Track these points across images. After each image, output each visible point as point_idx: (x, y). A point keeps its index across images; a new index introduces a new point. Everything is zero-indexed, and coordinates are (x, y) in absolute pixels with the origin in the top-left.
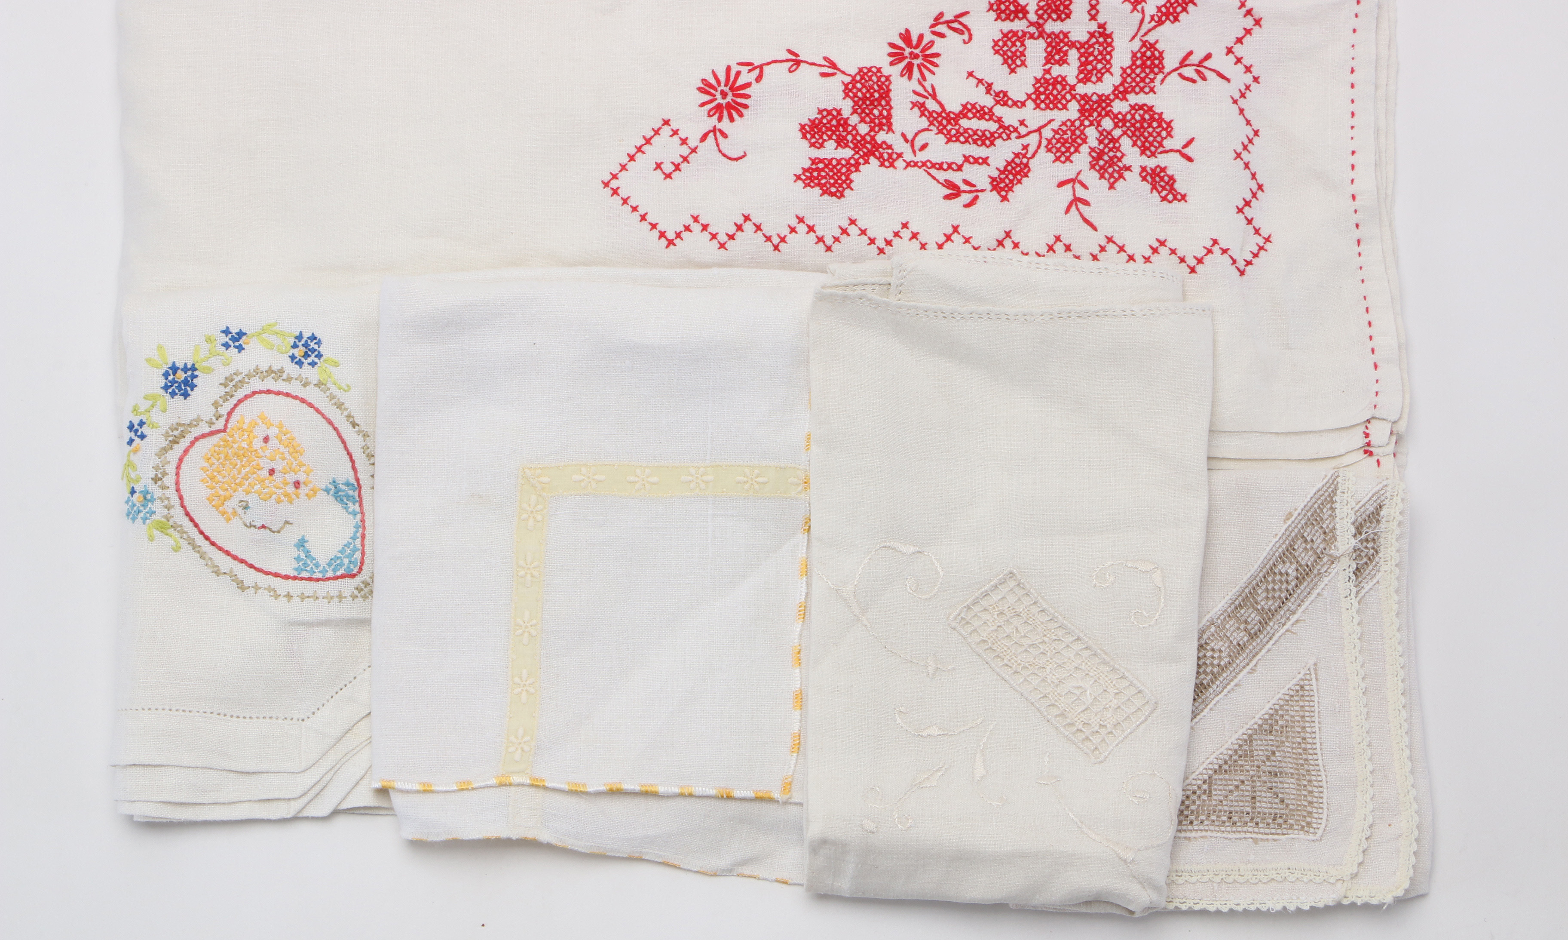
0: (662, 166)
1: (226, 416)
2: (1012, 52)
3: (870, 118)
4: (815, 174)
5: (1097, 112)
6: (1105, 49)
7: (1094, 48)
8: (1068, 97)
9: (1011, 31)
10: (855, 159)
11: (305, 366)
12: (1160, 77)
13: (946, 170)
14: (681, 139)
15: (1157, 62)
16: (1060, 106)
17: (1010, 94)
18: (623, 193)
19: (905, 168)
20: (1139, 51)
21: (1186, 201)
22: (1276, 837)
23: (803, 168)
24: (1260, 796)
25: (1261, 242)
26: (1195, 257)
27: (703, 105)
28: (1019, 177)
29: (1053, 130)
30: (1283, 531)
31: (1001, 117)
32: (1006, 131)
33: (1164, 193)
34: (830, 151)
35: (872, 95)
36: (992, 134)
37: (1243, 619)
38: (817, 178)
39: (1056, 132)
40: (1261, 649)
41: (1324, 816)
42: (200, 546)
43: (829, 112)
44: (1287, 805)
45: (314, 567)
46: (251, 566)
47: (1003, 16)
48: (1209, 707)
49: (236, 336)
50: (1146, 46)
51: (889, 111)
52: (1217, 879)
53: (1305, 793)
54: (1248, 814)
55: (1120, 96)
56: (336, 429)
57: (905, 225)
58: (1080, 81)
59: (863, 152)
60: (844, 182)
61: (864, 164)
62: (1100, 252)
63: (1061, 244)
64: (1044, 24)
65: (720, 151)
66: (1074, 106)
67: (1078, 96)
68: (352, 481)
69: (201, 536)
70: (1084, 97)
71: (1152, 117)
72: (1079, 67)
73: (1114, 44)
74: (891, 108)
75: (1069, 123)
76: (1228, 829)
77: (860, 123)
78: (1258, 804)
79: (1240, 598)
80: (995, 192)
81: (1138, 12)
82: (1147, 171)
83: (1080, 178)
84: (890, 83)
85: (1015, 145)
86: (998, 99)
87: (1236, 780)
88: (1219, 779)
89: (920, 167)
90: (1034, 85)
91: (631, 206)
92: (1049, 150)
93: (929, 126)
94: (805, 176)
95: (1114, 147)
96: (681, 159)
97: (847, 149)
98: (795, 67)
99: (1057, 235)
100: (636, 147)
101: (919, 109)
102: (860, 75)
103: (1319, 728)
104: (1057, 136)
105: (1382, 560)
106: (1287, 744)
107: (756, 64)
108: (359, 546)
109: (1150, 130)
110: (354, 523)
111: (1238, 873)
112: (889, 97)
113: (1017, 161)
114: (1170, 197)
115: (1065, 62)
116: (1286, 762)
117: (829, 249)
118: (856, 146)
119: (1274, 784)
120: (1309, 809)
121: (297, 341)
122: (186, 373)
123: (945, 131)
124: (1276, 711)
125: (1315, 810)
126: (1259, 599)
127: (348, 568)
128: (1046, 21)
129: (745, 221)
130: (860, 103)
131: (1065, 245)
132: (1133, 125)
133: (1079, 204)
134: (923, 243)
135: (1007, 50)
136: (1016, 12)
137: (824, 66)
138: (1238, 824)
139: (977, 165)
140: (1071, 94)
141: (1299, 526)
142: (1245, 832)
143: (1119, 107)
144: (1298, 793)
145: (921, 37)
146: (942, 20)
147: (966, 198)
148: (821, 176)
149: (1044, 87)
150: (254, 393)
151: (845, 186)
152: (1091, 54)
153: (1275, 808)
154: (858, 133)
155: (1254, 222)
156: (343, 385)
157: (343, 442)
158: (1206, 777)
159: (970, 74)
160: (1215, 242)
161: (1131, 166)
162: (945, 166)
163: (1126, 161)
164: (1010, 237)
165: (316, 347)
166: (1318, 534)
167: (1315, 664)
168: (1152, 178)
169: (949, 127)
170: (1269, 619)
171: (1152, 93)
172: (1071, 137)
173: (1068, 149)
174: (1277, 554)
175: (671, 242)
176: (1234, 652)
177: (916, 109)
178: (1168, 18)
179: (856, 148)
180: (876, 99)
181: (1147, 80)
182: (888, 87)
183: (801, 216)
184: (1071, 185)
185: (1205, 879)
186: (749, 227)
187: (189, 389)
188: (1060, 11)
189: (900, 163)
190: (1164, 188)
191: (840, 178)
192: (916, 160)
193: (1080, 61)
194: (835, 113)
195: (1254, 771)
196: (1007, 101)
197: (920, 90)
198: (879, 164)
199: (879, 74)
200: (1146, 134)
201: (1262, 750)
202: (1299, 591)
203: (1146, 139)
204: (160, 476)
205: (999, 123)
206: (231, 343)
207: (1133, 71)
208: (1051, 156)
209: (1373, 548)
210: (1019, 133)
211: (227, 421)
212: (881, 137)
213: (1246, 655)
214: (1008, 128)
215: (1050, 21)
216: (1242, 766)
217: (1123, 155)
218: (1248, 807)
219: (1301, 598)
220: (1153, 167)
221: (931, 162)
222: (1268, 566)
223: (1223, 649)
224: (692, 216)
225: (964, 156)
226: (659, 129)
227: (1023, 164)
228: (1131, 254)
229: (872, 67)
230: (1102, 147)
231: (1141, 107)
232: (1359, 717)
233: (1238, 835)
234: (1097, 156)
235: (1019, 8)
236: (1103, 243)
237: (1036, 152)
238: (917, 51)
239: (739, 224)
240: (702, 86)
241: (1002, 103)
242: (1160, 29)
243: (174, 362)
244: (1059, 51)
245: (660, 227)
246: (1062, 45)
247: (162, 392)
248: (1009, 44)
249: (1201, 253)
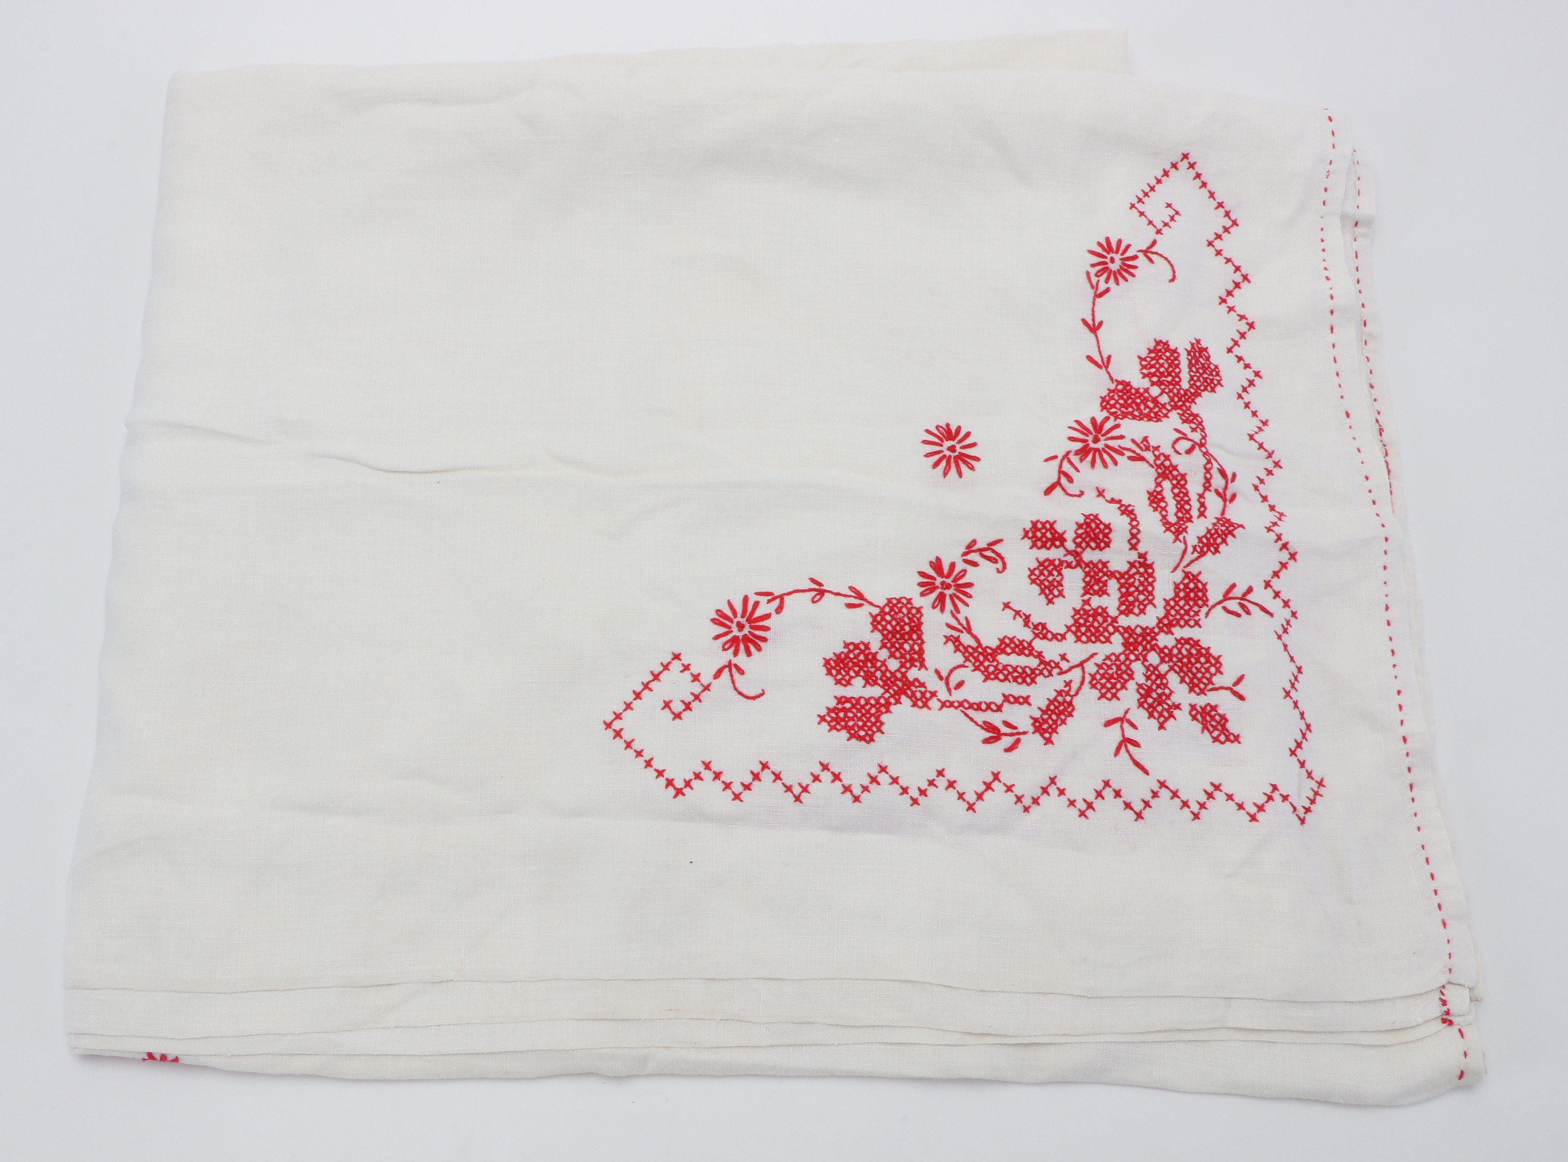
0: (671, 705)
2: (1048, 581)
3: (901, 653)
4: (842, 715)
5: (1142, 645)
6: (1146, 579)
7: (1135, 579)
8: (1111, 629)
9: (1047, 560)
10: (885, 699)
12: (1205, 610)
13: (984, 711)
14: (692, 675)
15: (1200, 594)
16: (1102, 638)
17: (1049, 627)
18: (627, 735)
19: (941, 709)
20: (1182, 582)
21: (1240, 743)
23: (828, 708)
25: (1315, 786)
26: (1255, 804)
27: (717, 637)
28: (1063, 717)
29: (1097, 664)
31: (1042, 652)
32: (1048, 667)
33: (1216, 734)
34: (858, 689)
35: (902, 628)
36: (1033, 671)
38: (843, 720)
39: (1100, 666)
43: (856, 646)
47: (1039, 544)
50: (1189, 578)
51: (920, 646)
55: (1165, 629)
57: (940, 773)
58: (1122, 613)
59: (894, 690)
60: (874, 724)
61: (895, 704)
62: (1153, 797)
63: (1111, 789)
64: (1082, 552)
65: (736, 689)
66: (1117, 639)
67: (1120, 629)
70: (1127, 629)
71: (1199, 652)
72: (1120, 599)
73: (1155, 575)
74: (923, 642)
75: (1113, 658)
77: (889, 658)
80: (1037, 735)
81: (1181, 542)
82: (1197, 710)
83: (1128, 716)
84: (922, 615)
85: (1057, 682)
86: (1037, 632)
89: (956, 708)
90: (1073, 617)
91: (635, 751)
92: (1093, 686)
93: (964, 662)
94: (830, 717)
95: (1162, 683)
96: (692, 698)
97: (876, 687)
98: (818, 597)
99: (1106, 779)
100: (643, 683)
101: (954, 643)
102: (890, 607)
104: (1102, 671)
107: (776, 594)
109: (1198, 665)
112: (920, 630)
113: (1060, 699)
114: (1222, 738)
115: (1105, 592)
117: (857, 799)
118: (885, 684)
123: (982, 668)
128: (1084, 549)
129: (763, 769)
130: (890, 636)
131: (1114, 790)
132: (1180, 660)
133: (1128, 745)
134: (961, 792)
135: (1044, 580)
136: (1053, 540)
137: (850, 596)
139: (1017, 705)
140: (1114, 627)
143: (1165, 640)
145: (953, 566)
146: (974, 548)
147: (1007, 741)
148: (849, 717)
149: (1084, 619)
151: (874, 729)
152: (1132, 585)
154: (887, 670)
155: (1306, 765)
159: (1007, 606)
160: (1275, 788)
161: (1180, 704)
162: (984, 707)
163: (1175, 699)
164: (1055, 784)
168: (1202, 717)
169: (986, 664)
171: (1197, 627)
172: (1116, 672)
173: (1114, 686)
175: (679, 792)
177: (950, 644)
178: (1209, 550)
179: (886, 686)
180: (907, 633)
181: (1192, 613)
182: (919, 619)
183: (825, 762)
184: (1119, 724)
186: (766, 776)
188: (1099, 539)
189: (934, 703)
190: (1215, 728)
191: (869, 720)
192: (951, 699)
193: (1120, 592)
194: (862, 647)
196: (1046, 633)
197: (954, 623)
198: (911, 703)
199: (909, 606)
200: (1194, 670)
203: (1194, 675)
205: (1040, 659)
207: (1177, 603)
208: (1096, 693)
210: (1060, 669)
212: (913, 673)
214: (1049, 664)
215: (1088, 549)
217: (1172, 692)
220: (1203, 706)
221: (968, 702)
224: (703, 762)
225: (1004, 695)
226: (669, 663)
227: (1067, 702)
228: (1185, 800)
229: (901, 598)
230: (1149, 683)
231: (1187, 641)
234: (1145, 693)
235: (1057, 535)
236: (1156, 789)
237: (1080, 688)
238: (949, 581)
239: (755, 772)
240: (717, 617)
241: (1041, 636)
242: (1202, 560)
244: (1098, 581)
245: (667, 775)
246: (1101, 574)
248: (1046, 573)
249: (1261, 800)
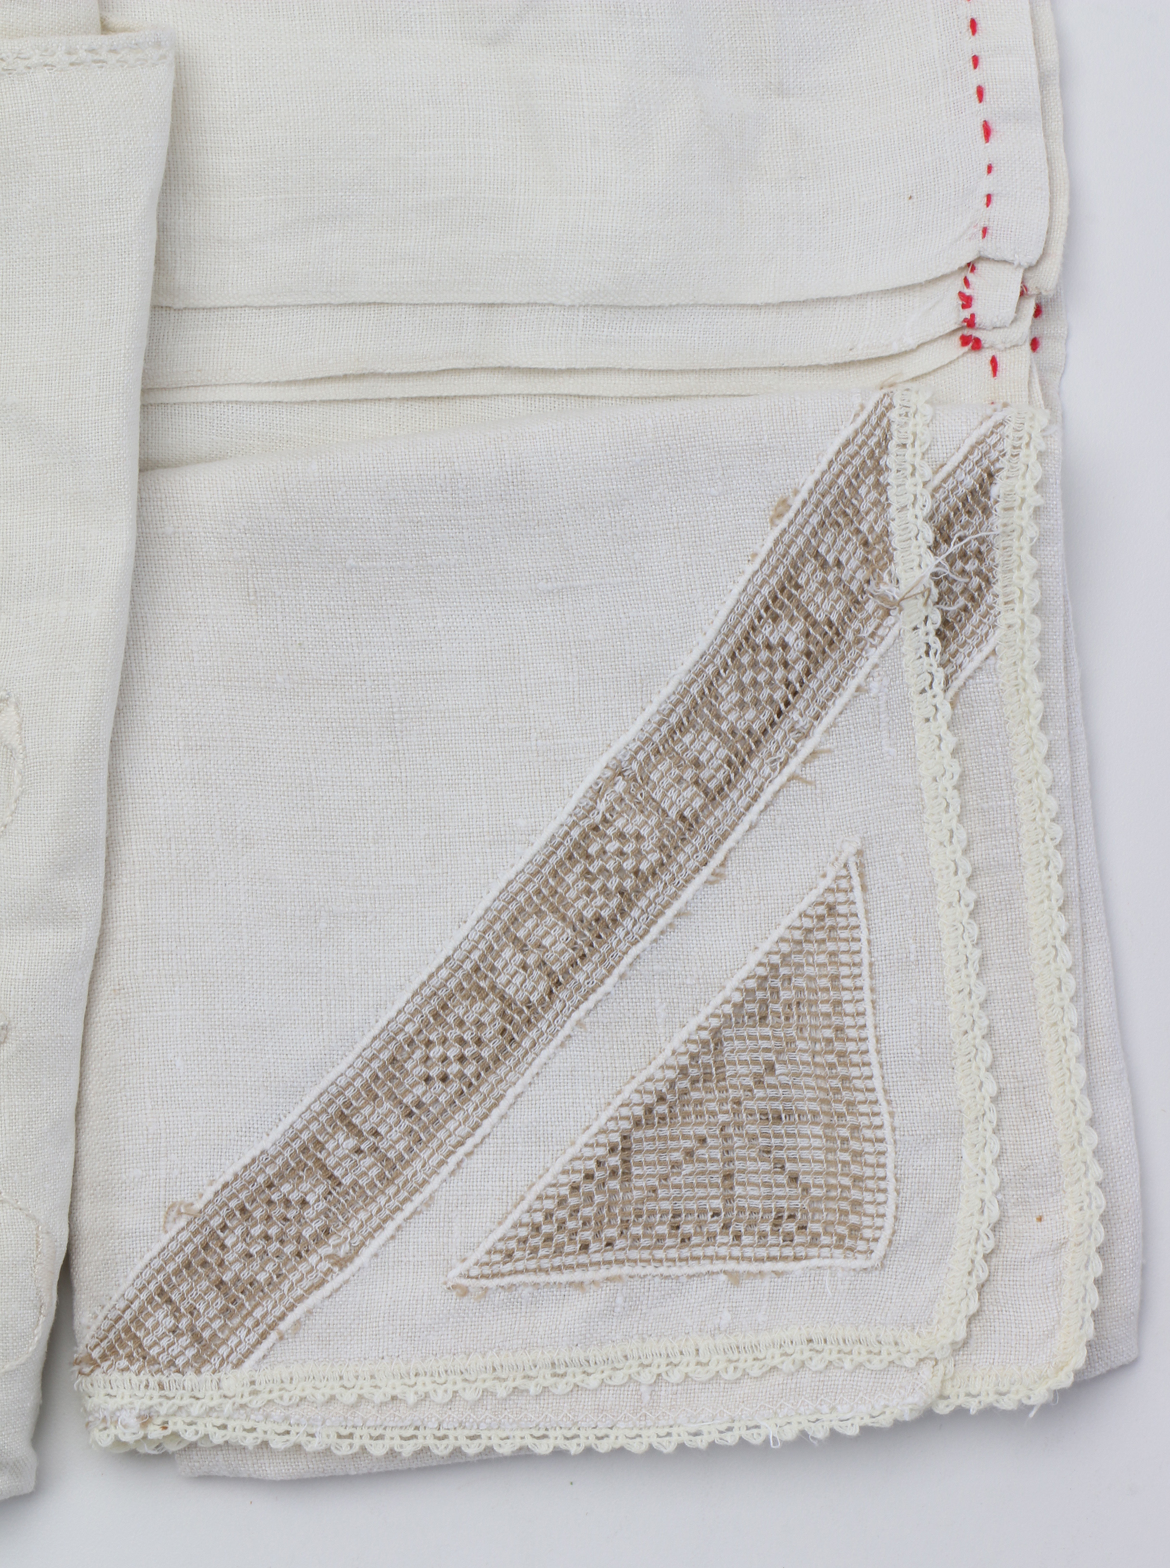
22: (780, 1266)
24: (743, 1171)
30: (769, 544)
37: (689, 756)
40: (733, 826)
41: (889, 1210)
44: (806, 1189)
48: (617, 972)
52: (647, 1377)
53: (846, 1157)
54: (716, 1214)
76: (673, 1253)
78: (738, 1190)
79: (680, 710)
87: (686, 1137)
88: (648, 1139)
103: (873, 1002)
105: (1001, 600)
106: (801, 1044)
111: (693, 1360)
116: (800, 1088)
119: (774, 1142)
120: (855, 1194)
124: (774, 967)
125: (868, 1197)
126: (724, 707)
138: (695, 1240)
141: (807, 530)
142: (711, 1258)
144: (830, 1157)
153: (779, 1198)
158: (616, 1138)
166: (850, 548)
167: (860, 853)
170: (750, 753)
174: (758, 601)
176: (673, 837)
185: (619, 1378)
195: (727, 1112)
201: (745, 1063)
202: (814, 685)
209: (978, 573)
213: (700, 840)
216: (700, 1102)
218: (715, 1197)
219: (820, 698)
222: (738, 631)
223: (644, 832)
232: (963, 972)
233: (695, 1268)
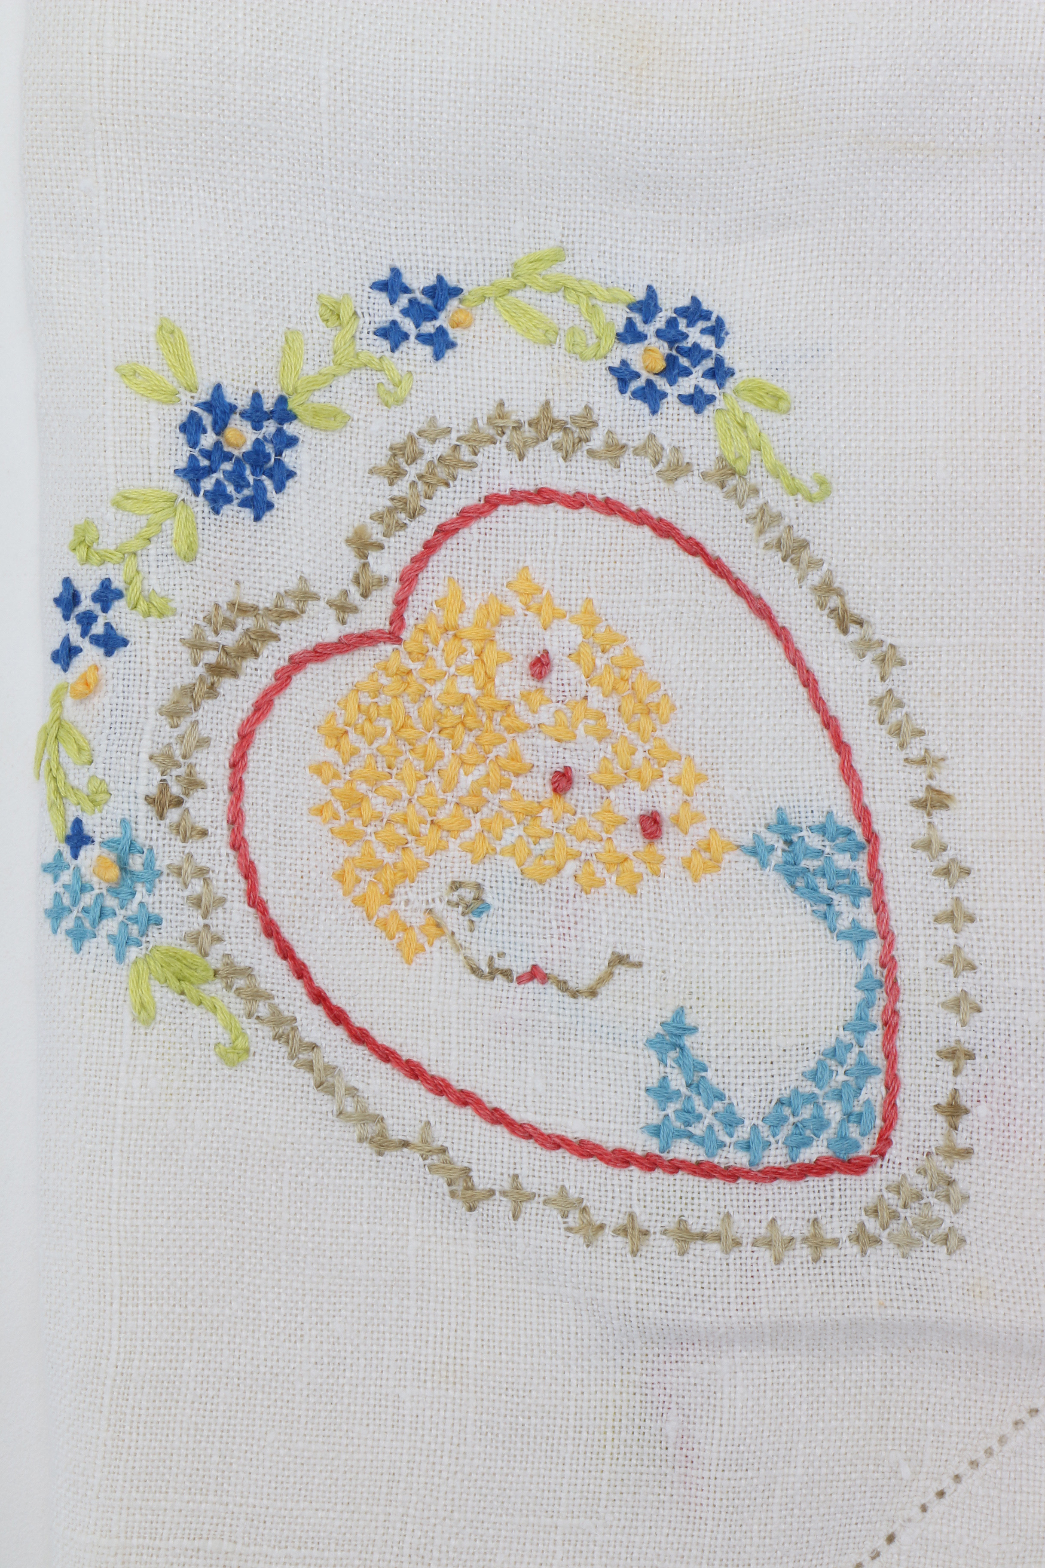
1: (394, 586)
11: (671, 406)
42: (314, 1047)
45: (717, 1126)
46: (497, 1117)
49: (424, 300)
56: (781, 634)
68: (846, 818)
69: (317, 1012)
108: (877, 1058)
110: (856, 972)
121: (637, 318)
122: (257, 427)
127: (843, 1137)
150: (492, 502)
156: (806, 479)
157: (809, 681)
165: (707, 342)
187: (268, 483)
204: (175, 790)
206: (407, 325)
211: (401, 603)
243: (218, 388)
247: (180, 487)
